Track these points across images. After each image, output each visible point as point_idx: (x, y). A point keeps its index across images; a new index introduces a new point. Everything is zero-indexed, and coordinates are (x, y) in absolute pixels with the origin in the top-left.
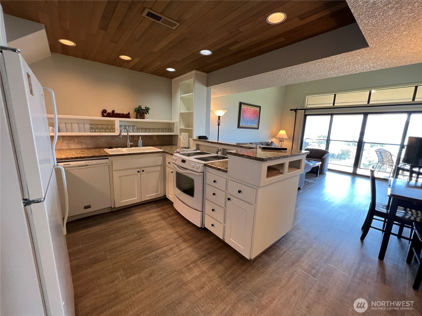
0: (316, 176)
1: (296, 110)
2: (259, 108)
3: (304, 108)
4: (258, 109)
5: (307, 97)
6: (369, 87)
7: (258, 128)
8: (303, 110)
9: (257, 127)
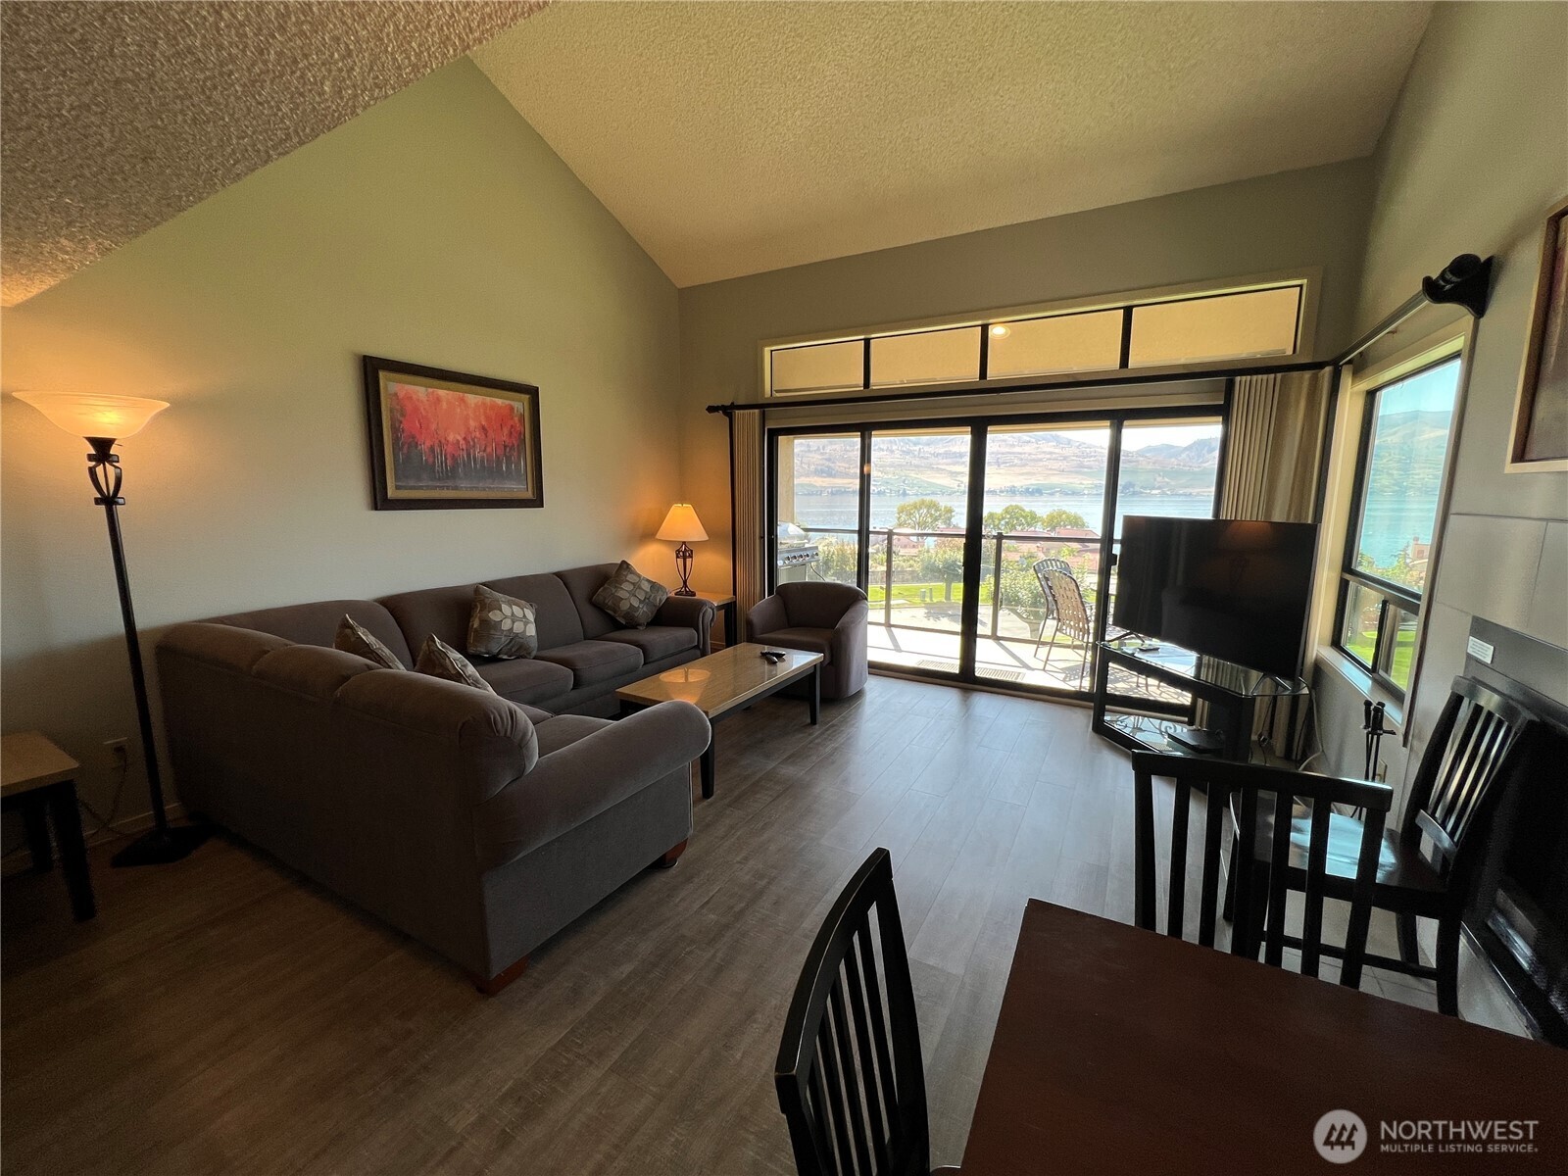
0: (809, 721)
1: (728, 410)
2: (526, 397)
3: (761, 402)
4: (520, 404)
5: (767, 350)
6: (980, 309)
7: (537, 502)
8: (757, 411)
9: (529, 495)
